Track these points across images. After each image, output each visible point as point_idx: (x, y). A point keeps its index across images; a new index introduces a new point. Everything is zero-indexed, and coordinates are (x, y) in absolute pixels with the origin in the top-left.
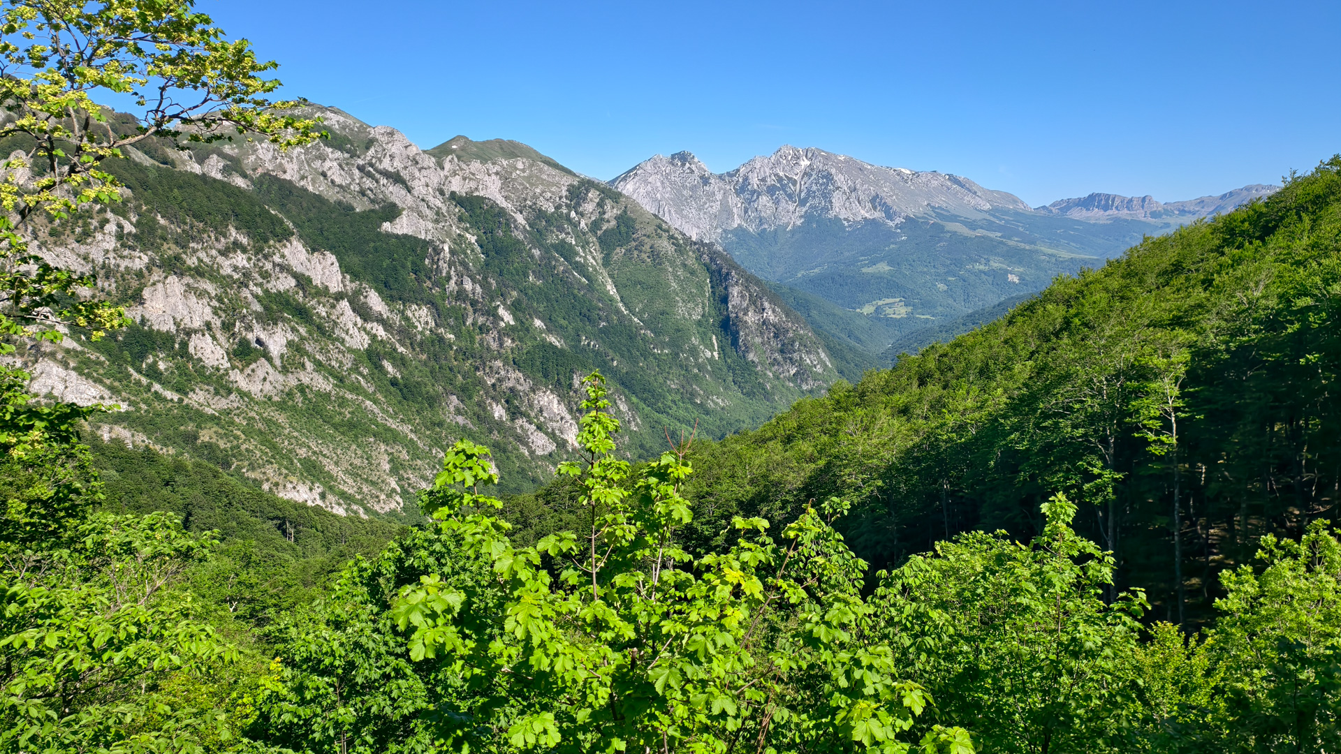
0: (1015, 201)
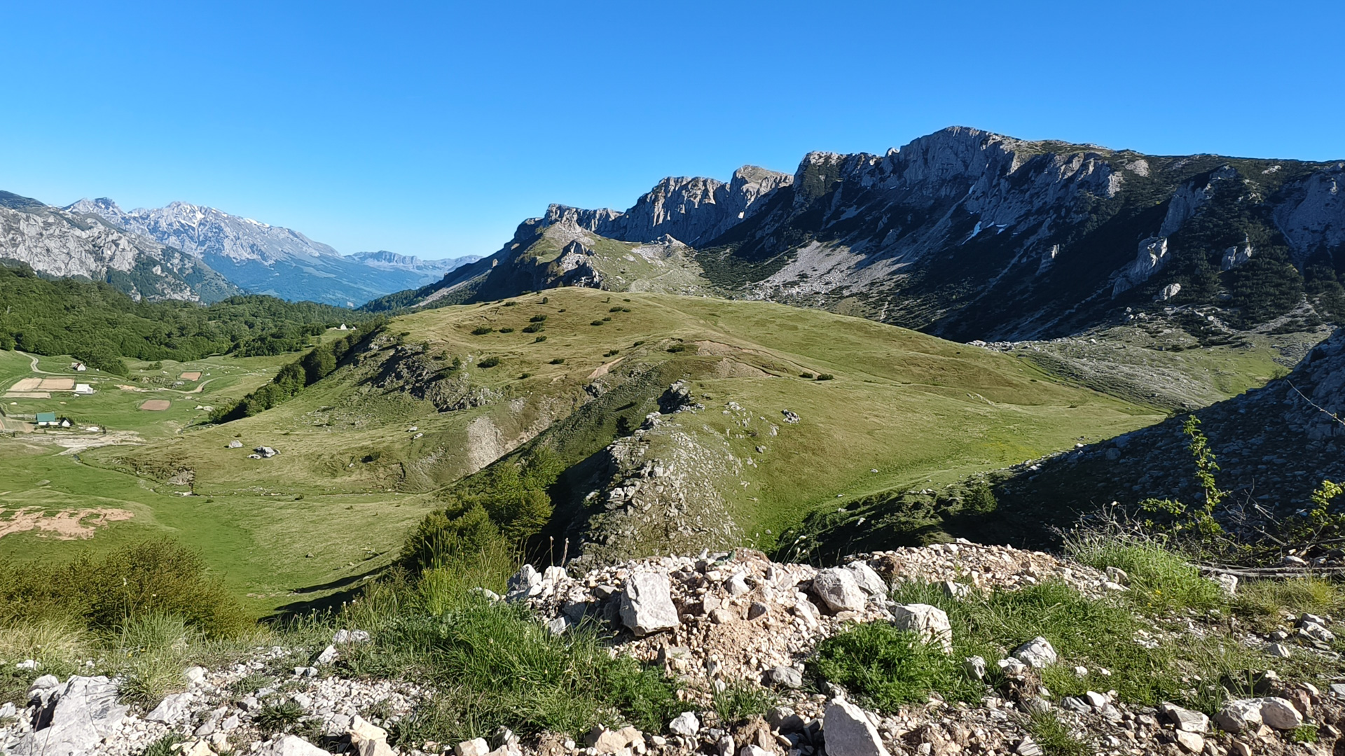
0: (332, 251)
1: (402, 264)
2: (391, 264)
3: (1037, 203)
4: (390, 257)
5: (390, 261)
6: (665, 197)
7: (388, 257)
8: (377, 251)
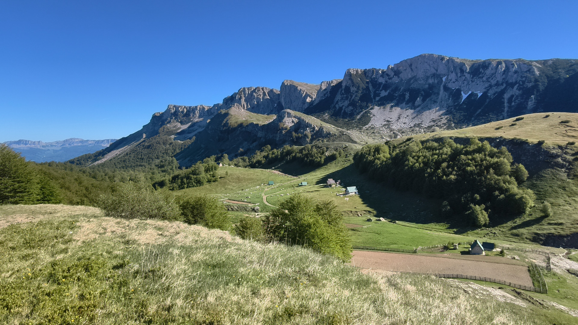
1: (33, 145)
2: (27, 146)
3: (493, 82)
4: (26, 142)
5: (26, 144)
6: (245, 97)
7: (24, 142)
8: (18, 140)
